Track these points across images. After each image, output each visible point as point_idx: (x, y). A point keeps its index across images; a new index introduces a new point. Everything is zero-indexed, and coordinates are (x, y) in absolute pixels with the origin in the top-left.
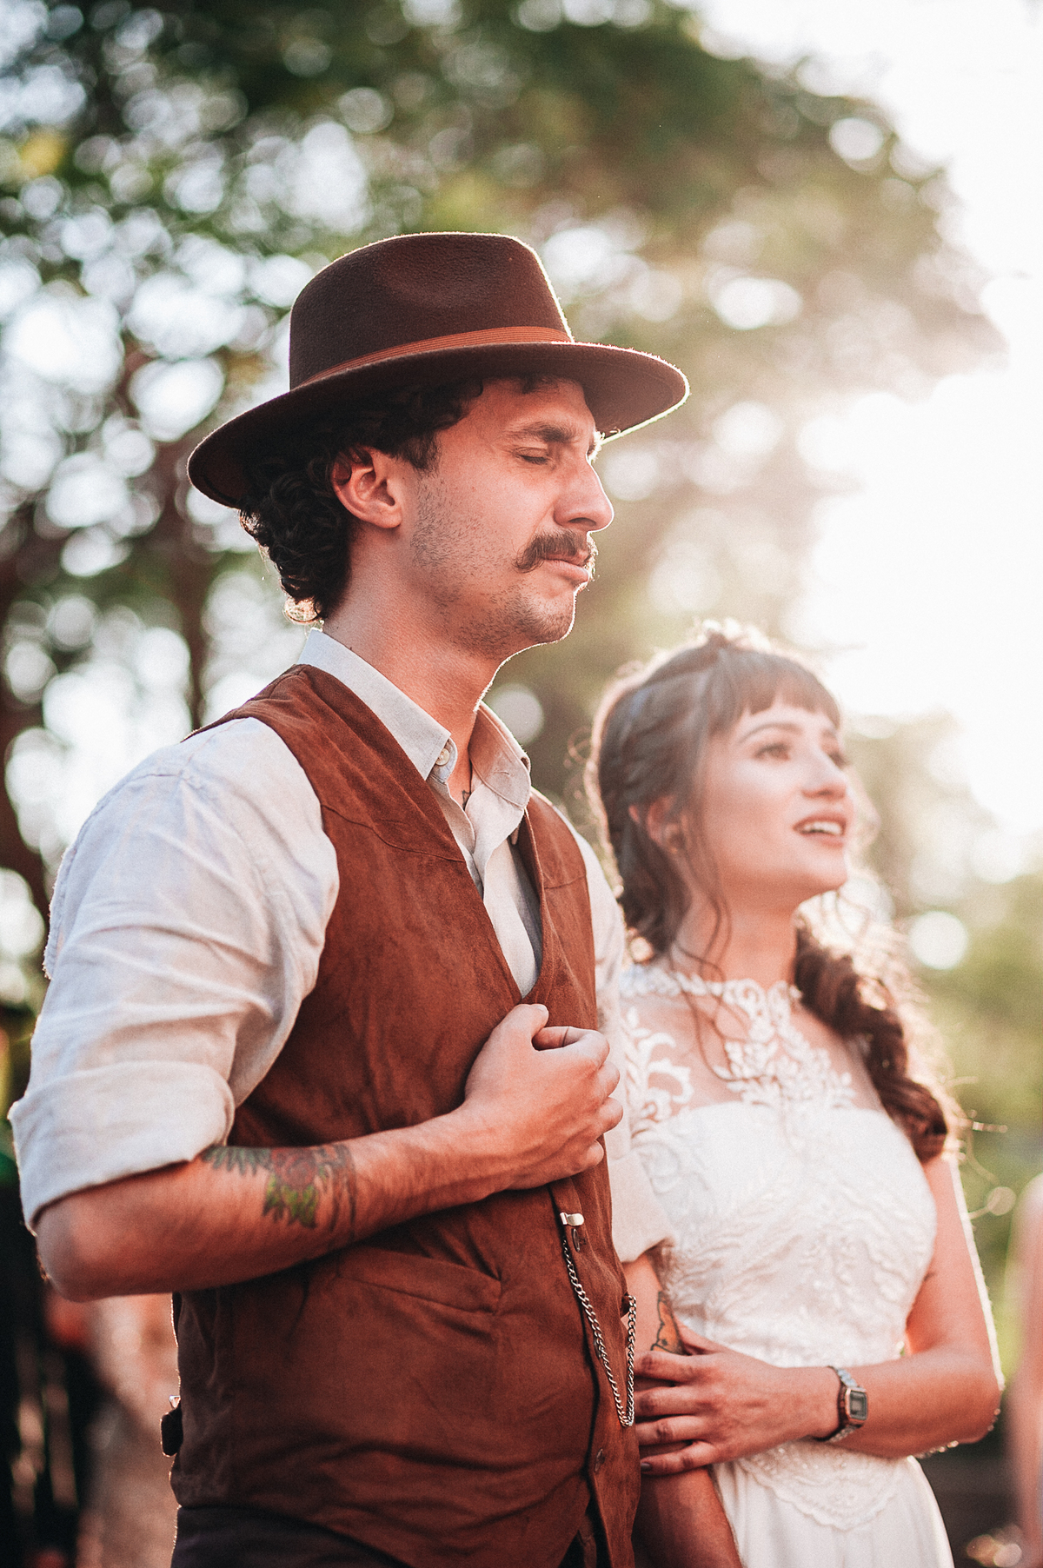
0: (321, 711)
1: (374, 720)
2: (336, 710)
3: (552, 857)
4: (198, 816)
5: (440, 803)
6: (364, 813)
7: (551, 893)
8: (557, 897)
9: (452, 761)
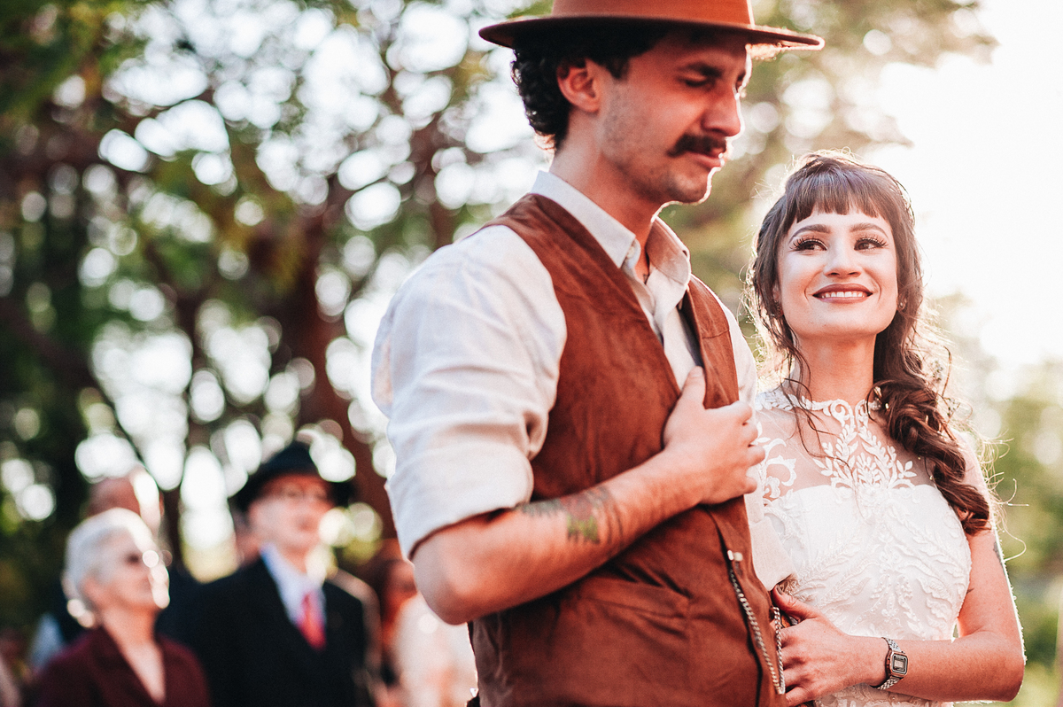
0: (548, 225)
1: (583, 230)
2: (557, 223)
3: (707, 318)
4: (477, 291)
5: (630, 282)
6: (580, 291)
7: (708, 341)
8: (711, 343)
9: (636, 254)
